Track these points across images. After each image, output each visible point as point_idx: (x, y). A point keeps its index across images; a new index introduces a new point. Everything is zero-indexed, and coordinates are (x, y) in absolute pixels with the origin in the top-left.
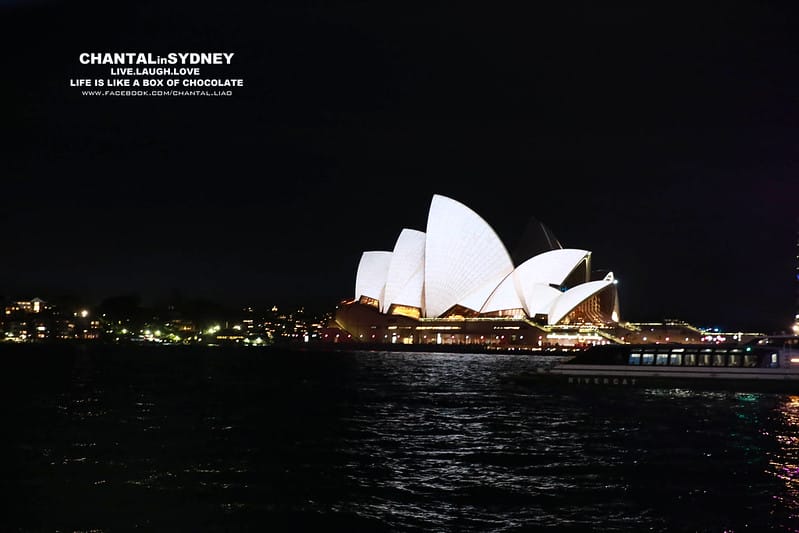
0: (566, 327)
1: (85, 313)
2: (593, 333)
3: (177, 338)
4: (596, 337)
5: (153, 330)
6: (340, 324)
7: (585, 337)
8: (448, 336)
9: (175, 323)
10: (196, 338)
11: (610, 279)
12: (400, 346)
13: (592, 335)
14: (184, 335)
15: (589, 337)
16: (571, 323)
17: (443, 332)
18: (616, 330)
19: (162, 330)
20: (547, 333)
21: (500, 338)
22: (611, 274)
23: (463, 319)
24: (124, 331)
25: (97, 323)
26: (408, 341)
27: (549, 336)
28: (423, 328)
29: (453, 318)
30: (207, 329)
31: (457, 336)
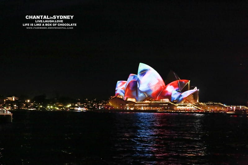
0: (183, 104)
1: (29, 101)
2: (191, 106)
3: (58, 109)
4: (192, 107)
5: (50, 106)
6: (110, 104)
7: (189, 107)
8: (145, 107)
9: (57, 104)
10: (63, 108)
11: (196, 89)
12: (130, 111)
13: (191, 107)
14: (60, 107)
15: (190, 107)
16: (184, 103)
17: (144, 106)
18: (198, 105)
19: (53, 106)
20: (177, 106)
21: (162, 108)
22: (196, 87)
23: (150, 102)
24: (41, 106)
25: (33, 104)
26: (132, 109)
27: (177, 107)
28: (137, 105)
29: (146, 102)
30: (67, 106)
31: (148, 107)
